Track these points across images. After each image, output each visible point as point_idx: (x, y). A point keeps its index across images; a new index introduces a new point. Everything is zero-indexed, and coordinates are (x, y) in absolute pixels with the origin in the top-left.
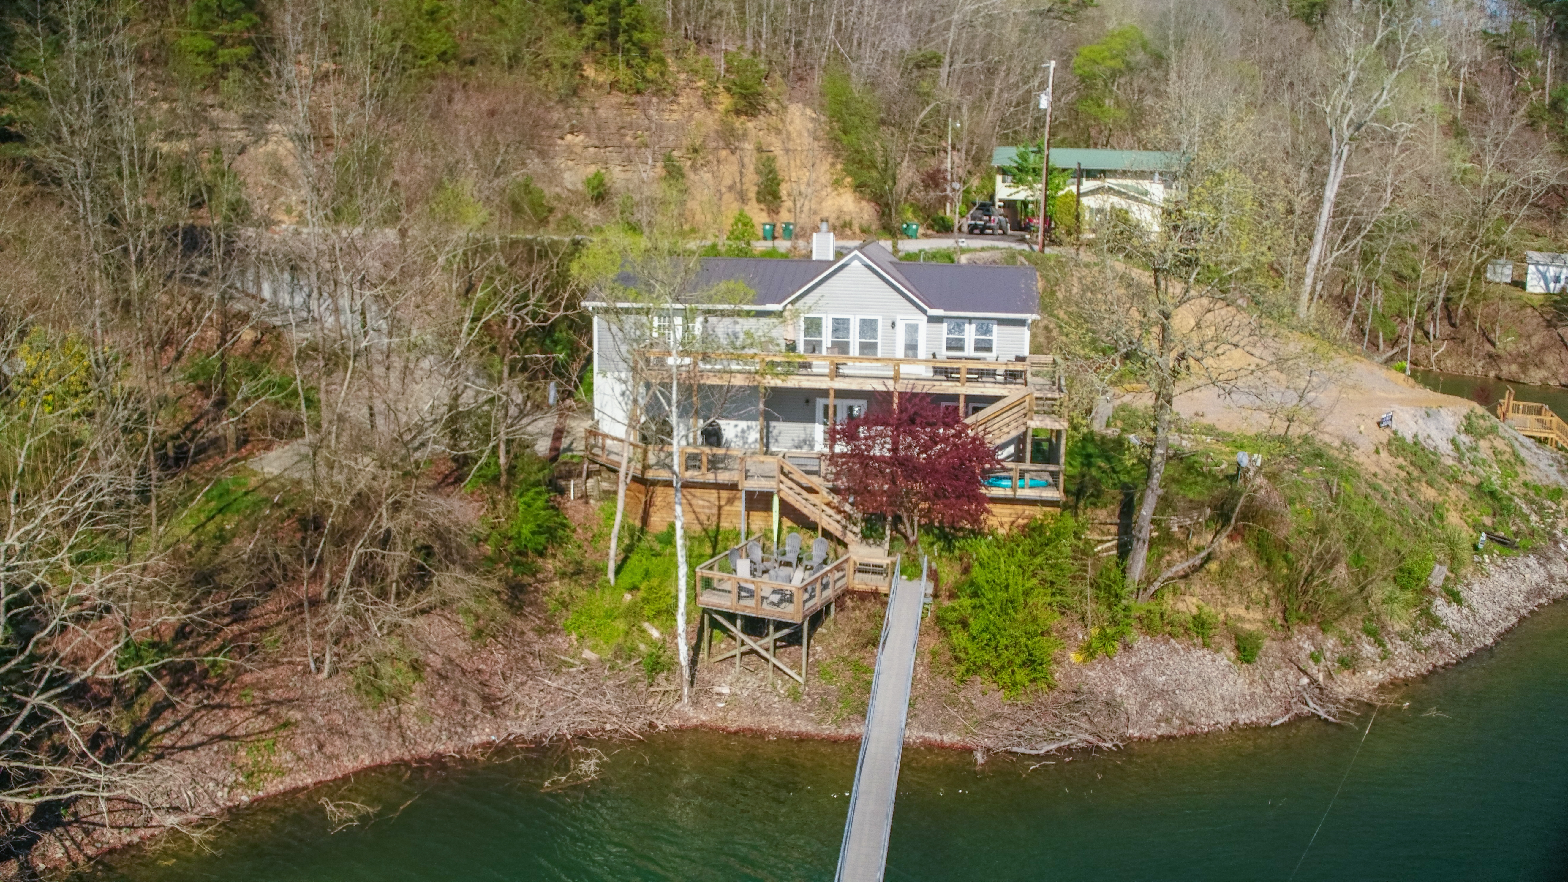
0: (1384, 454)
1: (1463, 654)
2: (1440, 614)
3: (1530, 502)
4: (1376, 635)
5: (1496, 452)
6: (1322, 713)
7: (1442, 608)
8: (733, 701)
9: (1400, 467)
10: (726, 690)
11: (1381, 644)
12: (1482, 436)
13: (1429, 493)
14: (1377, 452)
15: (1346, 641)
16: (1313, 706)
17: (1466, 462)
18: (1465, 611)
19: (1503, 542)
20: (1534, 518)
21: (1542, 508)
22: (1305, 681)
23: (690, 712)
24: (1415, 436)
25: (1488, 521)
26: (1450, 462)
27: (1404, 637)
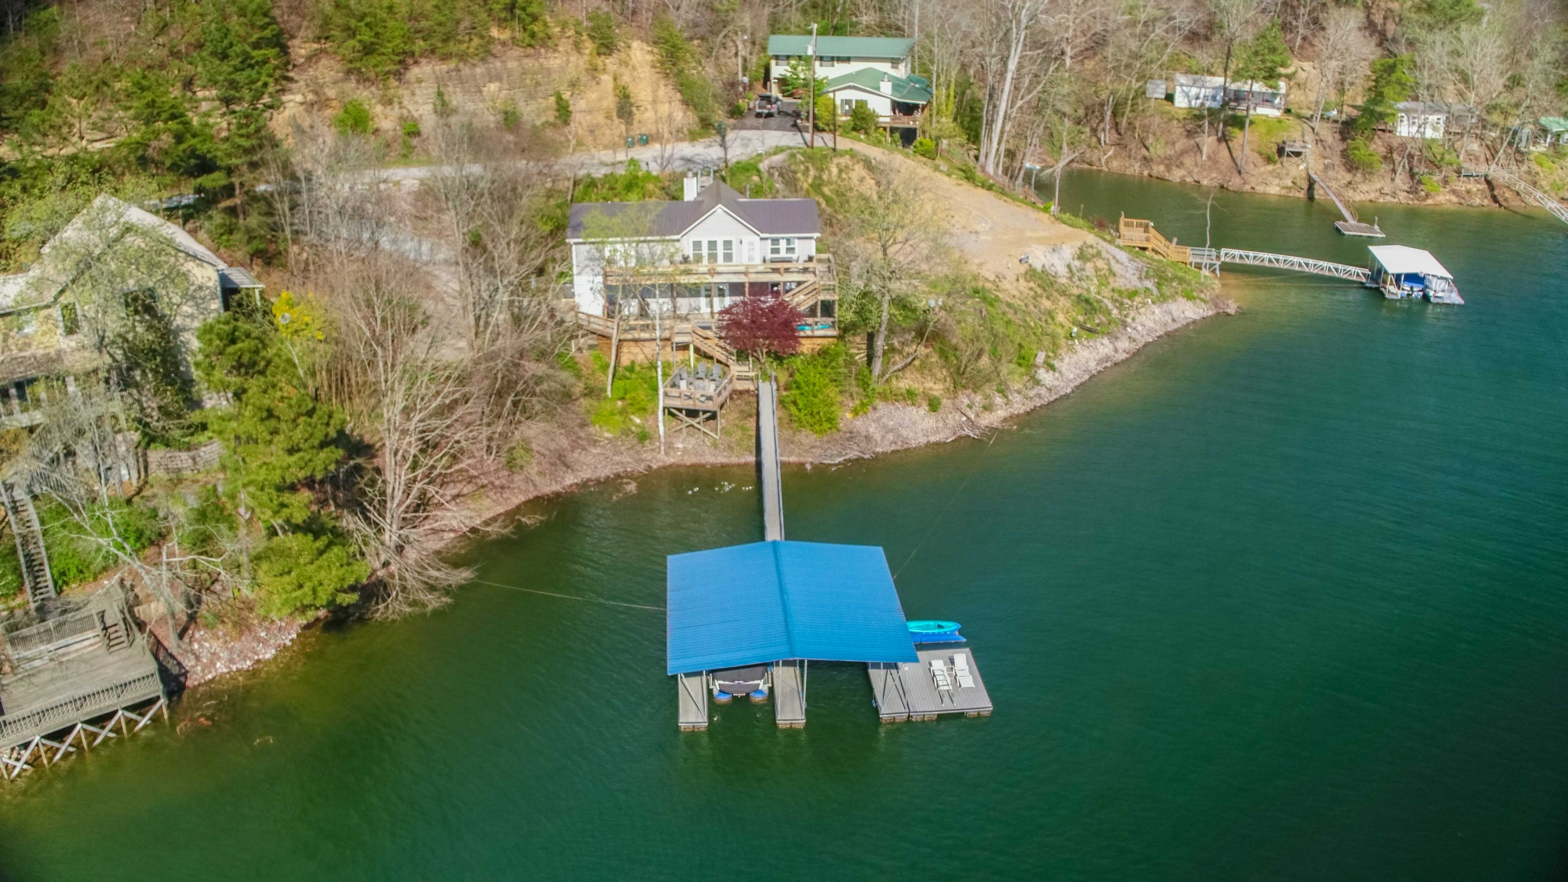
0: (1022, 281)
1: (1052, 399)
2: (1041, 378)
3: (1115, 301)
4: (1002, 392)
5: (1097, 270)
6: (972, 435)
7: (1043, 375)
8: (685, 451)
9: (1031, 289)
10: (680, 446)
11: (1006, 397)
12: (1089, 260)
13: (1046, 304)
14: (1018, 280)
15: (987, 397)
16: (967, 432)
17: (1075, 279)
18: (1057, 375)
19: (1090, 330)
20: (1115, 312)
21: (1122, 304)
22: (964, 418)
23: (666, 459)
24: (1044, 266)
25: (1081, 318)
26: (1064, 281)
27: (1019, 392)
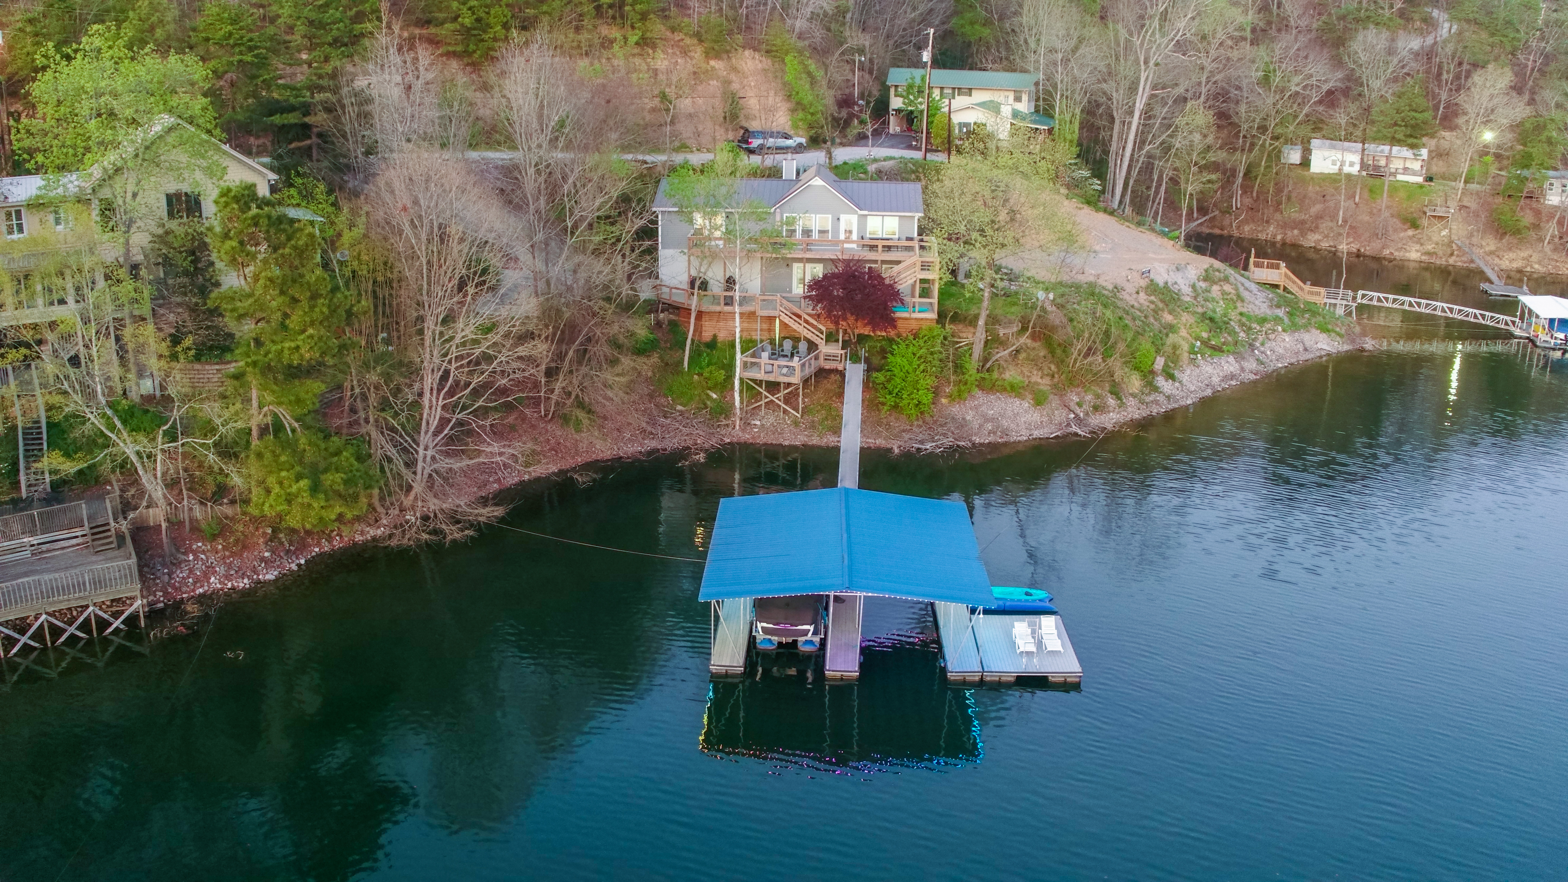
0: (1142, 295)
1: (1170, 408)
2: (1159, 385)
3: (1242, 325)
4: (1115, 394)
5: (1224, 293)
6: (1080, 432)
7: (1161, 381)
8: (763, 429)
9: (1152, 302)
10: (758, 423)
11: (1119, 398)
12: (1215, 283)
13: (1168, 318)
14: (1138, 293)
15: (1098, 396)
16: (1074, 429)
17: (1200, 299)
18: (1177, 384)
19: (1214, 348)
20: (1242, 334)
21: (1250, 328)
22: (1072, 416)
23: (741, 434)
24: (1166, 283)
25: (1205, 335)
26: (1188, 299)
27: (1134, 395)
